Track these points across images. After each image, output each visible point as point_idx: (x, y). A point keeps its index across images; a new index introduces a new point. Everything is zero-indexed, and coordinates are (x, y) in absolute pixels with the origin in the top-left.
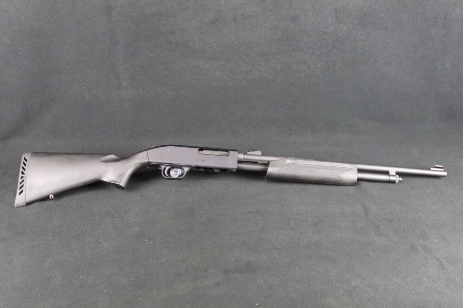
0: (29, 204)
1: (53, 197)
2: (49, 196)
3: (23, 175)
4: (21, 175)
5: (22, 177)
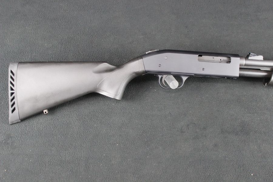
0: (23, 120)
1: (47, 113)
2: (43, 112)
3: (12, 91)
4: (10, 92)
5: (12, 94)
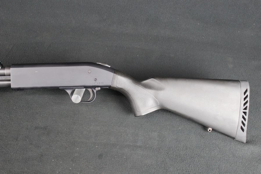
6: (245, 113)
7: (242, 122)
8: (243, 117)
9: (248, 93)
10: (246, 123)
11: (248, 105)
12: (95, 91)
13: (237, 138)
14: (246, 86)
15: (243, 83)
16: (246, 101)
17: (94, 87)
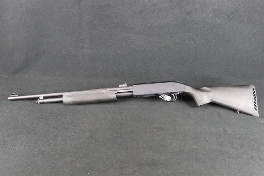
6: (255, 100)
7: (255, 105)
8: (255, 102)
9: (255, 90)
10: (257, 105)
11: (256, 96)
12: (176, 95)
13: (254, 115)
14: (253, 87)
15: (251, 86)
16: (254, 94)
17: (176, 93)
